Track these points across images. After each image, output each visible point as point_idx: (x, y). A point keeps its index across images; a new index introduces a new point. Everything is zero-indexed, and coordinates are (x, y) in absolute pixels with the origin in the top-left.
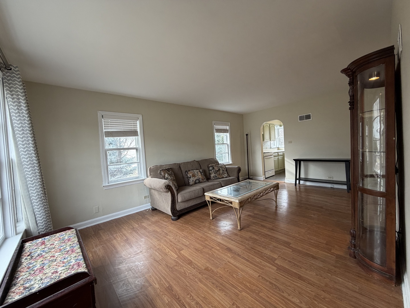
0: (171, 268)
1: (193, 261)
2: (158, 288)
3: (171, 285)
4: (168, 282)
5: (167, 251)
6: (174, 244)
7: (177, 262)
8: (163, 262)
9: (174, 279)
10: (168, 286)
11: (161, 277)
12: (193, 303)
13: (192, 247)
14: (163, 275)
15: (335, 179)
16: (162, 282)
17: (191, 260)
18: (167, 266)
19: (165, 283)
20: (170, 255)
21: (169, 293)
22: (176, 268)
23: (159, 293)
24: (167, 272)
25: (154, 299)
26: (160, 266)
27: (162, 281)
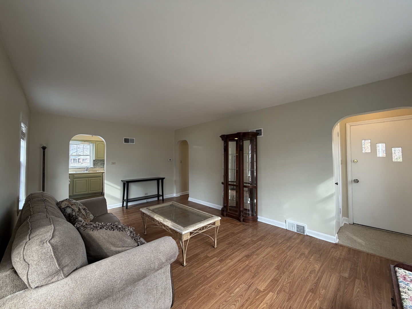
0: (289, 294)
1: (272, 278)
2: (319, 300)
3: (308, 291)
4: (307, 294)
5: (265, 305)
6: (247, 300)
7: (280, 291)
8: (285, 305)
9: (301, 289)
10: (311, 293)
11: (306, 301)
12: (313, 276)
13: (249, 280)
14: (302, 300)
15: (149, 194)
16: (311, 298)
17: (271, 279)
18: (289, 299)
19: (310, 296)
20: (270, 300)
21: (317, 290)
22: (287, 290)
23: (322, 298)
24: (297, 297)
25: (330, 300)
26: (293, 307)
27: (309, 298)
